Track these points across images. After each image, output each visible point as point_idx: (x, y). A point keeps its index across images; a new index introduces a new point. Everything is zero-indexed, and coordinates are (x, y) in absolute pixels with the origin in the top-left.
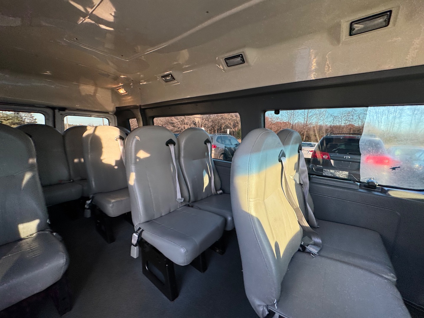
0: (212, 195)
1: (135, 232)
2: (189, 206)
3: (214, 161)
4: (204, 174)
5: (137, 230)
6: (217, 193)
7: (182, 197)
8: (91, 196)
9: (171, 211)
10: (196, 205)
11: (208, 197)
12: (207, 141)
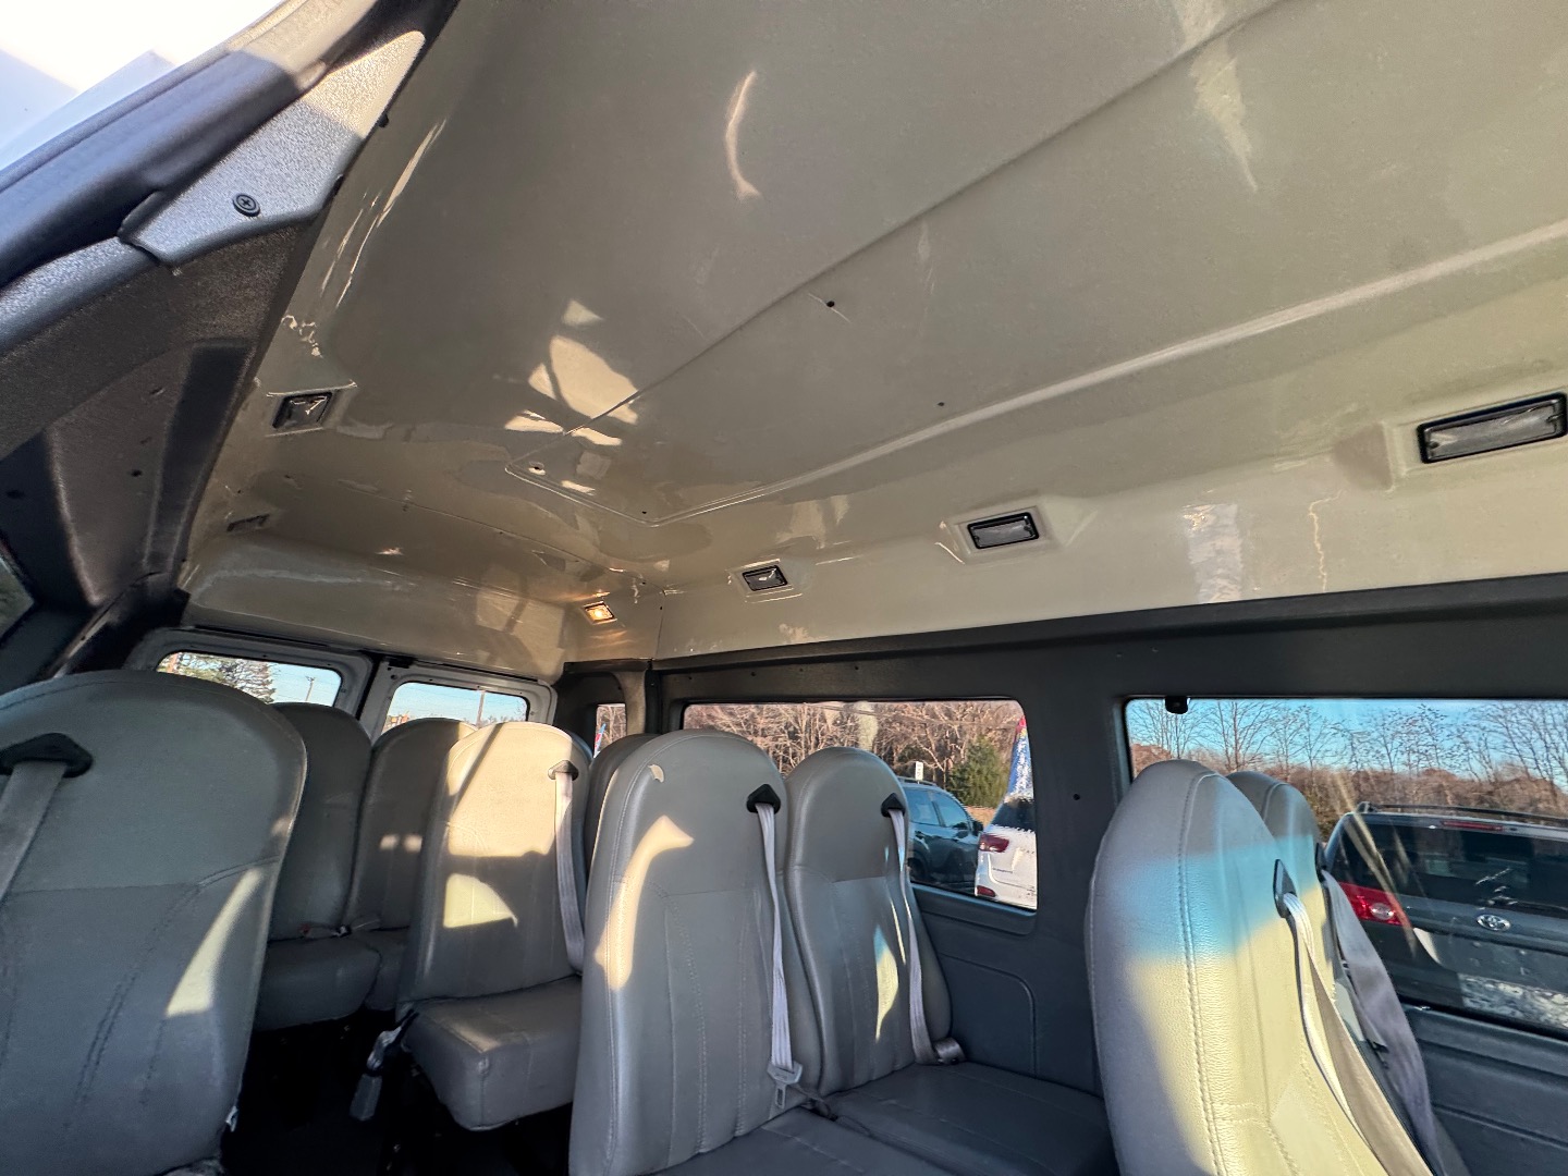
0: (911, 1065)
2: (816, 1111)
3: (914, 890)
4: (876, 948)
6: (939, 1057)
7: (793, 1059)
8: (403, 1011)
9: (738, 1133)
10: (846, 1107)
11: (893, 1072)
12: (892, 805)
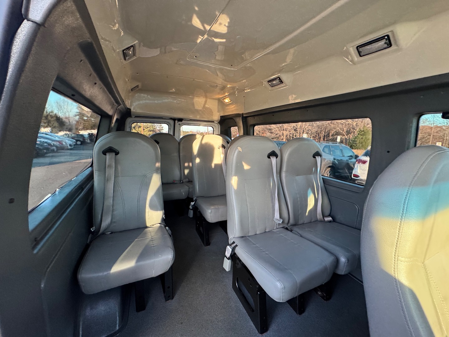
0: (317, 221)
1: (229, 245)
2: (287, 229)
5: (231, 243)
6: (325, 220)
7: (280, 218)
8: (194, 199)
9: (266, 231)
10: (295, 229)
11: (311, 222)
12: (317, 154)
